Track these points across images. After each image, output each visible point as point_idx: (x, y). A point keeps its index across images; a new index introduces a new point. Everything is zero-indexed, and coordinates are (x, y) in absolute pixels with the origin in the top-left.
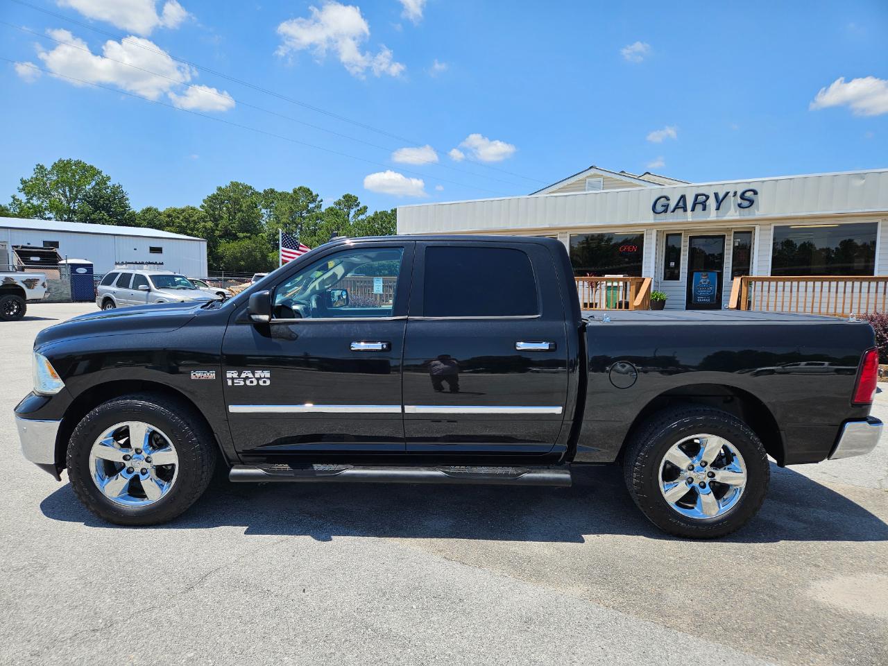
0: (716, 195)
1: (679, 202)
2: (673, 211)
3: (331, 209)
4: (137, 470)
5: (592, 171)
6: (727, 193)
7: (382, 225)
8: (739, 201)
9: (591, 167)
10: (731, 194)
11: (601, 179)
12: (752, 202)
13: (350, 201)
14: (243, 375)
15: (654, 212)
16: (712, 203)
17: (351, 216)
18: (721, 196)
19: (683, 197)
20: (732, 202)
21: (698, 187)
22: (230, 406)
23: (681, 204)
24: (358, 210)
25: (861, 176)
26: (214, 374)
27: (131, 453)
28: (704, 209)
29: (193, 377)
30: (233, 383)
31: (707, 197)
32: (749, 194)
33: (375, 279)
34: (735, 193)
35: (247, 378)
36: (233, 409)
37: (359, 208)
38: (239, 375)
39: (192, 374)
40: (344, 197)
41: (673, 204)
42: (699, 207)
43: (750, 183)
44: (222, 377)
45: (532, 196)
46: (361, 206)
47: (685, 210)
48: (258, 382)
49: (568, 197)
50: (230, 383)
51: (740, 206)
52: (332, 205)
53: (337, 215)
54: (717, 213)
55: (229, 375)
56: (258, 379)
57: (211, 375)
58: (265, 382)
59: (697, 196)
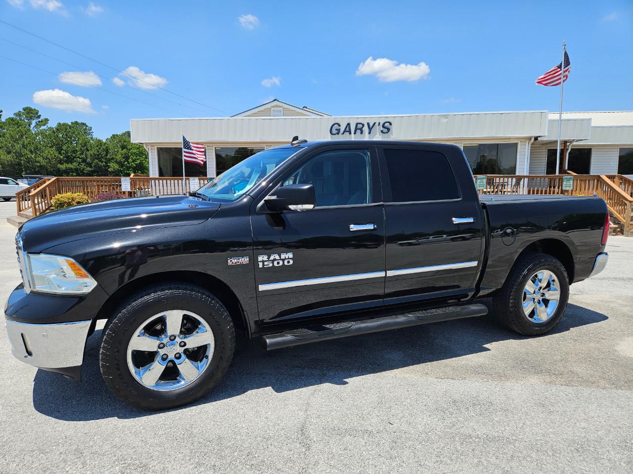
0: (368, 124)
1: (346, 128)
2: (343, 134)
3: (12, 119)
4: (171, 356)
5: (276, 103)
6: (375, 123)
7: (67, 135)
8: (382, 129)
9: (275, 100)
10: (377, 124)
11: (282, 109)
12: (389, 130)
13: (31, 113)
14: (272, 258)
15: (331, 133)
16: (366, 129)
17: (32, 126)
18: (371, 125)
19: (349, 124)
20: (378, 129)
21: (358, 118)
22: (260, 286)
23: (347, 129)
24: (39, 122)
25: (446, 116)
26: (248, 259)
27: (165, 340)
28: (362, 133)
29: (230, 263)
30: (263, 265)
31: (363, 125)
32: (387, 125)
33: (123, 179)
34: (379, 123)
35: (275, 260)
36: (262, 288)
37: (40, 120)
38: (268, 258)
39: (229, 261)
40: (24, 109)
41: (342, 129)
42: (358, 132)
43: (387, 117)
44: (254, 261)
45: (233, 118)
46: (42, 118)
47: (350, 134)
48: (284, 263)
49: (272, 120)
50: (261, 265)
51: (382, 131)
52: (12, 116)
53: (18, 124)
54: (369, 136)
55: (260, 258)
56: (283, 260)
57: (245, 260)
58: (288, 262)
59: (357, 124)
